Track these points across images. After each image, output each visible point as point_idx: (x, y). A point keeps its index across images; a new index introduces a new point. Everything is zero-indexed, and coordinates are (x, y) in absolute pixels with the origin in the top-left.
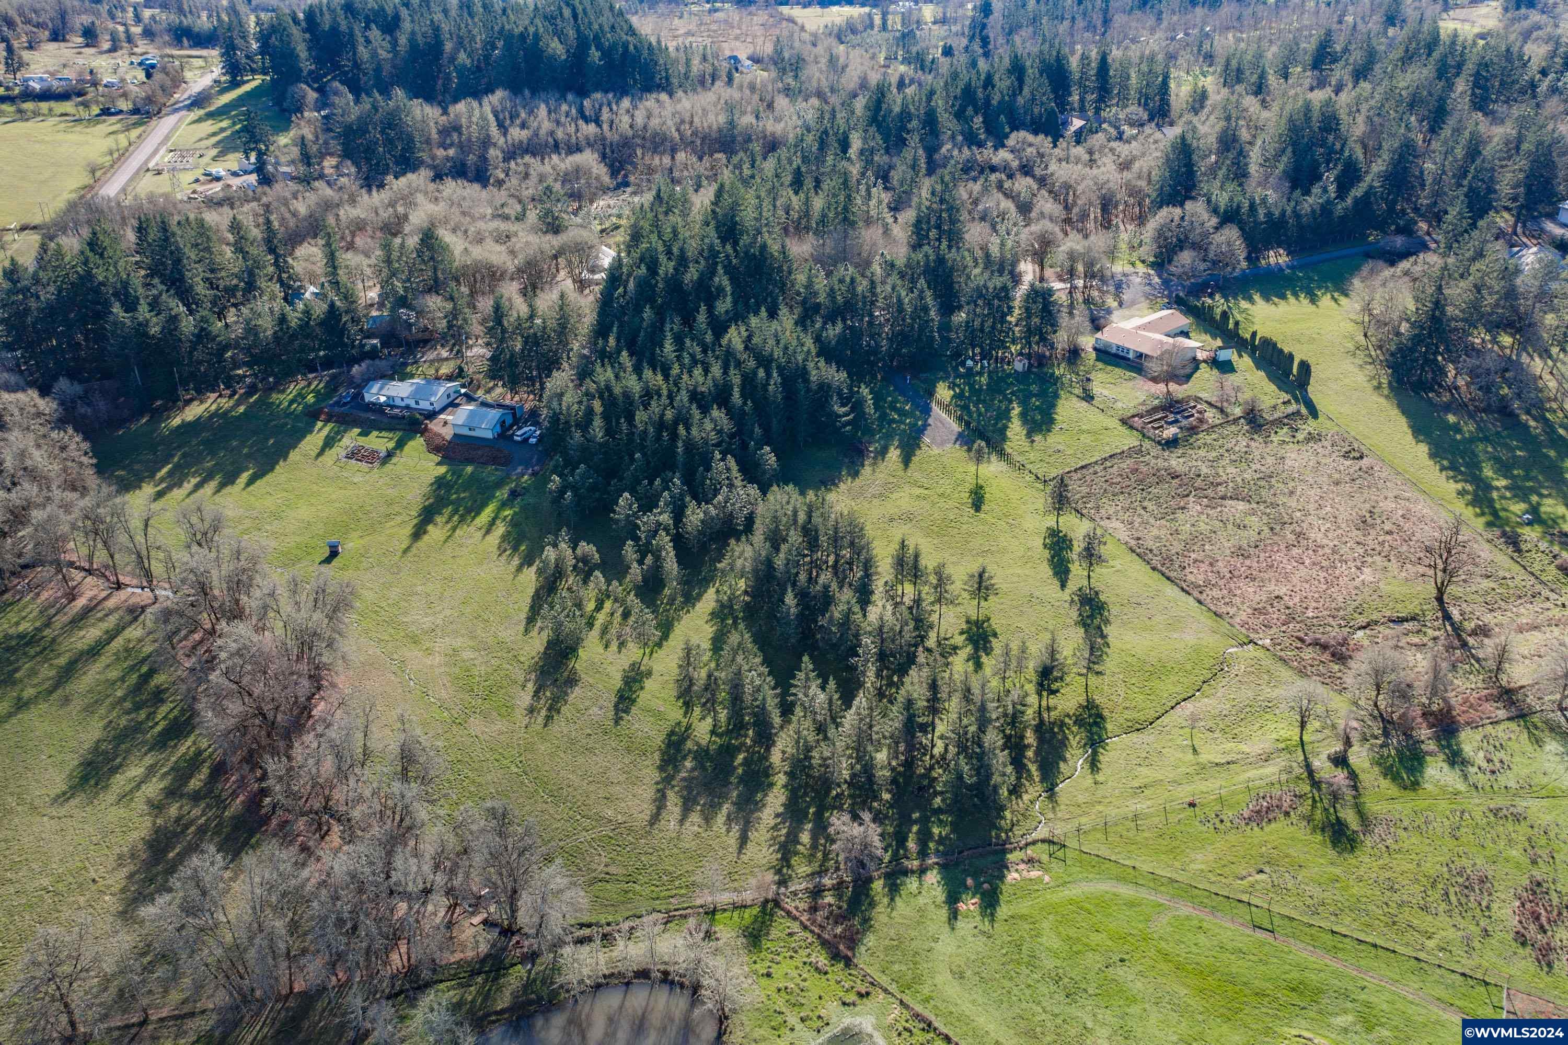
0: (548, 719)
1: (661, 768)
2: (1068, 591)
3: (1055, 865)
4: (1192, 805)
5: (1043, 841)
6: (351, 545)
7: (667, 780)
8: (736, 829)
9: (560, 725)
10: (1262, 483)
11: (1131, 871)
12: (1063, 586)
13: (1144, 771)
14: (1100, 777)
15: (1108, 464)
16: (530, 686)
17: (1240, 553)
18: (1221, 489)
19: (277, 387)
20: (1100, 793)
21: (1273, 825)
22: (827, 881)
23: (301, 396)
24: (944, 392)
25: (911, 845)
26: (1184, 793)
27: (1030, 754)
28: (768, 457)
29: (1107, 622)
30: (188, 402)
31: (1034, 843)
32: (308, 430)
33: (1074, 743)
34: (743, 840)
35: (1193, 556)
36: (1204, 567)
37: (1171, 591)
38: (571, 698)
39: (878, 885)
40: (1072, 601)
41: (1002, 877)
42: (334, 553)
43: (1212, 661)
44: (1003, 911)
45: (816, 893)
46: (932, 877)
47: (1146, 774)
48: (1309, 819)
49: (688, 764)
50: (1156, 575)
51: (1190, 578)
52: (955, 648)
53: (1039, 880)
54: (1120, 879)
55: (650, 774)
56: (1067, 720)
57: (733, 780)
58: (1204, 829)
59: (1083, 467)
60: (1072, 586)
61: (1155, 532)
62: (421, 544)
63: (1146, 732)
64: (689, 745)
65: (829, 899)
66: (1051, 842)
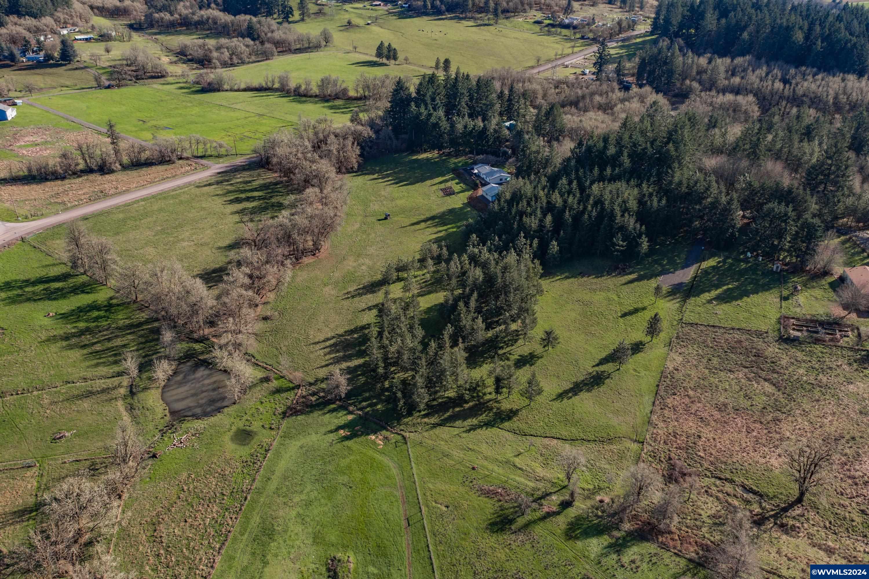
0: (348, 298)
1: (346, 332)
2: (597, 368)
3: (391, 447)
4: (473, 468)
5: (403, 436)
6: (394, 218)
7: (342, 335)
8: (331, 361)
9: (346, 303)
10: (808, 387)
11: (409, 468)
12: (597, 365)
13: (484, 446)
14: (464, 435)
15: (731, 332)
16: (361, 286)
17: (722, 408)
18: (775, 375)
19: (457, 156)
20: (454, 440)
21: (486, 499)
22: (322, 394)
23: (459, 162)
24: (711, 262)
25: (364, 404)
26: (479, 462)
27: (457, 409)
28: (554, 246)
29: (589, 391)
30: (425, 151)
31: (399, 434)
32: (444, 175)
33: (481, 418)
34: (327, 365)
35: (691, 393)
36: (687, 400)
37: (648, 399)
38: (364, 297)
39: (333, 406)
40: (590, 374)
41: (368, 434)
42: (386, 218)
43: (605, 435)
44: (347, 443)
45: (314, 394)
46: (350, 417)
47: (484, 447)
48: (502, 509)
49: (356, 336)
50: (654, 389)
51: (668, 401)
52: (508, 359)
53: (379, 445)
54: (401, 468)
55: (341, 331)
56: (495, 410)
57: (357, 349)
58: (460, 478)
59: (713, 326)
60: (602, 368)
61: (693, 373)
62: (413, 227)
63: (516, 436)
64: (366, 331)
65: (313, 399)
66: (404, 438)
